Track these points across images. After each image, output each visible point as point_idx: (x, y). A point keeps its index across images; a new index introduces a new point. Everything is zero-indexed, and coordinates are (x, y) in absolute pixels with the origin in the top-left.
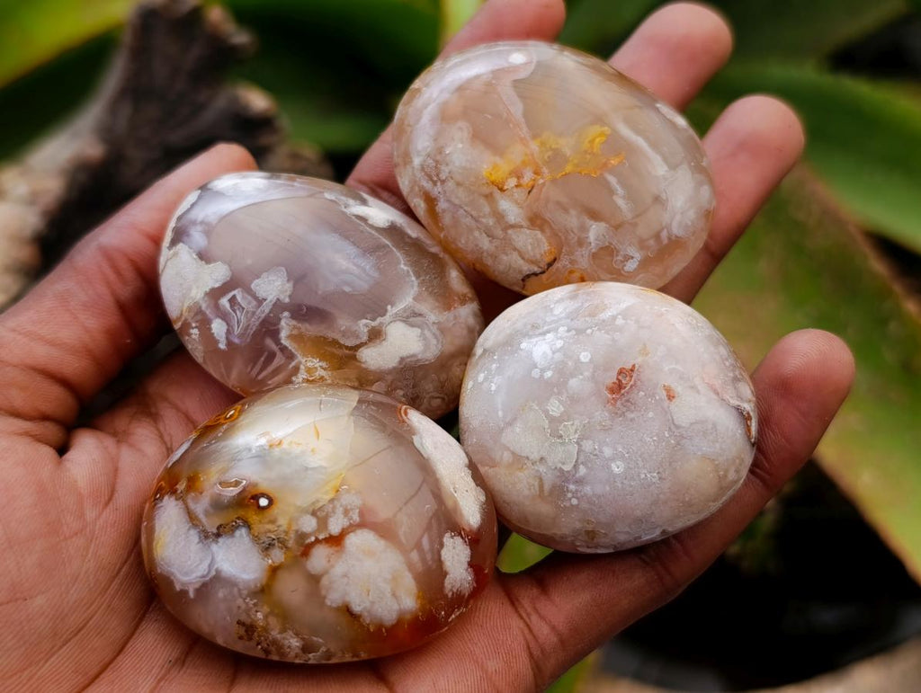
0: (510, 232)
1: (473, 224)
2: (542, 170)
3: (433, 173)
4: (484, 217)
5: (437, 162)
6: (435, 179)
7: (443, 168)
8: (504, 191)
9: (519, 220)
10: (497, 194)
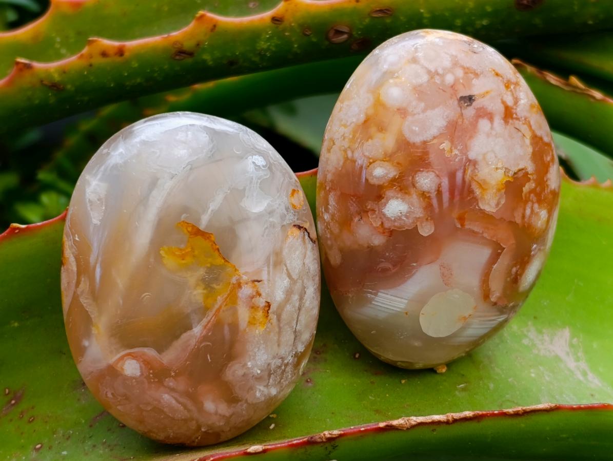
0: (295, 277)
1: (303, 311)
2: (235, 282)
3: (279, 372)
4: (294, 306)
5: (269, 375)
6: (283, 367)
7: (273, 367)
8: (268, 303)
9: (285, 276)
10: (274, 307)
